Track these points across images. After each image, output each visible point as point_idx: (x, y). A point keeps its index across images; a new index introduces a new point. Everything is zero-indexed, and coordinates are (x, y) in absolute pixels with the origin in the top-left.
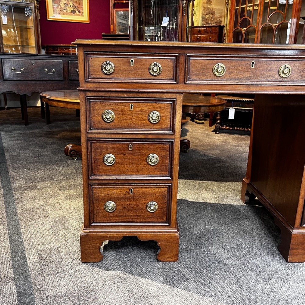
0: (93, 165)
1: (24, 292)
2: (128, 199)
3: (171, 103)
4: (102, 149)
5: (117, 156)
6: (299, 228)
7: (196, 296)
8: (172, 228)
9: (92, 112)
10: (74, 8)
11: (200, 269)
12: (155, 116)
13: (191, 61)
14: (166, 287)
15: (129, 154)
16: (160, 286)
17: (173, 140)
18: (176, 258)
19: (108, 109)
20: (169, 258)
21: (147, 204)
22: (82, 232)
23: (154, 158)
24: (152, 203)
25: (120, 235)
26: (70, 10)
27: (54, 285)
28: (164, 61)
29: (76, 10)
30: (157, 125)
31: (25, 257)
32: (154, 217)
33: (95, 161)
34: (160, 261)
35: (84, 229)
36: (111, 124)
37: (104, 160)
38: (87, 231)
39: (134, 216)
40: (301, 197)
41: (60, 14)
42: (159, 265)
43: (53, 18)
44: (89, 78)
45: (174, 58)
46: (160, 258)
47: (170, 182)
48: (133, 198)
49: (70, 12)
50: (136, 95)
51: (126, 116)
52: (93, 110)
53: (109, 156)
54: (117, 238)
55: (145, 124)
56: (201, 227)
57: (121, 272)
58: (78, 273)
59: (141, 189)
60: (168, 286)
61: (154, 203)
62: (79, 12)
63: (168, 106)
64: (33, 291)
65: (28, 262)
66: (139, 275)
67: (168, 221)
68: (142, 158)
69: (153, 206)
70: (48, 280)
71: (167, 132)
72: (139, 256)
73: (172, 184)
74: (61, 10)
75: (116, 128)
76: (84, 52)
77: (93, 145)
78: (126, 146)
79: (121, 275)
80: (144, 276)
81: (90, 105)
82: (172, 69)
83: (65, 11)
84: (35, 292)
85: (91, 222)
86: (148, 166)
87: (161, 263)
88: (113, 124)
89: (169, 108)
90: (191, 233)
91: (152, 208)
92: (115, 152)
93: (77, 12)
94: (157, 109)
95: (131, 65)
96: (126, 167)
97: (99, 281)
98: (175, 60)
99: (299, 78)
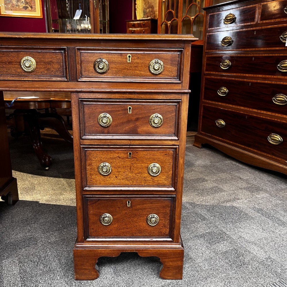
6: (83, 242)
10: (26, 4)
26: (22, 5)
29: (29, 5)
40: (78, 208)
41: (12, 10)
43: (5, 13)
49: (22, 7)
62: (31, 7)
74: (13, 6)
83: (17, 7)
93: (30, 8)
99: (46, 72)
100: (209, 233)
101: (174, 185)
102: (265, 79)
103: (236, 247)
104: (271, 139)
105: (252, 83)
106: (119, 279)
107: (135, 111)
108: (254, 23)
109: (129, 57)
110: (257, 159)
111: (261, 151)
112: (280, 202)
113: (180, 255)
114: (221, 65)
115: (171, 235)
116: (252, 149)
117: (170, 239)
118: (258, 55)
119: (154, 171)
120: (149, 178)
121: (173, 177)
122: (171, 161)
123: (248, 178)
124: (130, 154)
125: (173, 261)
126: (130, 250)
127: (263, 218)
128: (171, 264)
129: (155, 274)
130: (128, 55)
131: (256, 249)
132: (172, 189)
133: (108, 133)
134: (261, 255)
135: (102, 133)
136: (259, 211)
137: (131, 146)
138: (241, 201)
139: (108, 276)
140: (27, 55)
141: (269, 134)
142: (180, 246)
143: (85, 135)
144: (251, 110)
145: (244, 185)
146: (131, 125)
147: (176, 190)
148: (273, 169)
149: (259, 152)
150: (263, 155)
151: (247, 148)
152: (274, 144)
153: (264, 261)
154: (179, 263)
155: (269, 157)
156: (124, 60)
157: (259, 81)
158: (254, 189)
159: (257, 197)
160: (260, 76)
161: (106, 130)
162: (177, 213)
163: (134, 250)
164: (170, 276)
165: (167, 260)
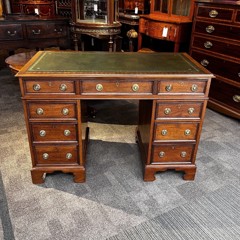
0: (34, 136)
1: (2, 200)
2: (55, 152)
3: (74, 105)
4: (37, 128)
5: (47, 131)
6: (150, 165)
7: (89, 201)
8: (81, 166)
9: (30, 109)
11: (96, 186)
12: (66, 111)
13: (83, 83)
14: (75, 196)
15: (53, 130)
16: (73, 196)
17: (77, 123)
18: (84, 181)
19: (39, 108)
20: (80, 181)
21: (66, 155)
22: (31, 169)
23: (67, 132)
24: (68, 154)
25: (52, 170)
27: (17, 197)
28: (68, 83)
30: (67, 115)
31: (2, 180)
32: (70, 161)
33: (34, 134)
34: (75, 182)
35: (32, 168)
36: (41, 115)
37: (39, 133)
38: (34, 168)
39: (59, 160)
40: (149, 150)
42: (75, 184)
44: (27, 93)
45: (73, 82)
46: (76, 181)
47: (78, 144)
48: (58, 151)
50: (54, 101)
51: (49, 111)
52: (31, 108)
53: (42, 131)
54: (51, 171)
55: (60, 115)
56: (104, 160)
57: (53, 189)
58: (30, 190)
59: (62, 147)
60: (77, 196)
61: (70, 154)
63: (72, 106)
64: (7, 200)
65: (4, 184)
66: (63, 190)
67: (79, 162)
68: (60, 132)
69: (69, 155)
70: (15, 194)
71: (73, 119)
72: (65, 179)
73: (79, 144)
75: (45, 117)
76: (22, 79)
77: (33, 126)
78: (52, 126)
79: (53, 190)
80: (65, 191)
81: (29, 106)
82: (73, 87)
84: (8, 200)
85: (36, 164)
86: (64, 136)
87: (76, 184)
88: (43, 115)
89: (73, 107)
90: (97, 164)
91: (69, 157)
92: (45, 129)
94: (67, 108)
95: (50, 86)
96: (52, 137)
97: (41, 194)
98: (74, 83)
99: (143, 91)
100: (202, 157)
101: (196, 139)
102: (235, 60)
103: (217, 164)
104: (235, 98)
105: (226, 61)
106: (164, 181)
107: (182, 107)
108: (231, 21)
109: (183, 84)
110: (225, 109)
111: (228, 105)
112: (238, 138)
113: (194, 170)
114: (205, 44)
115: (191, 161)
116: (222, 103)
117: (191, 163)
118: (231, 44)
119: (188, 133)
120: (185, 136)
121: (196, 135)
122: (196, 128)
123: (219, 122)
124: (177, 126)
125: (191, 172)
126: (172, 168)
127: (230, 148)
128: (190, 173)
129: (181, 178)
130: (182, 83)
131: (227, 165)
132: (195, 141)
133: (168, 117)
134: (229, 168)
135: (166, 117)
136: (227, 144)
137: (178, 123)
138: (217, 137)
139: (159, 179)
140: (135, 83)
141: (234, 95)
142: (195, 166)
143: (157, 118)
144: (223, 78)
145: (218, 127)
146: (179, 113)
147: (196, 141)
148: (235, 116)
149: (227, 105)
150: (229, 107)
151: (219, 102)
152: (237, 101)
153: (231, 171)
154: (194, 173)
155: (232, 109)
156: (180, 85)
157: (230, 61)
158: (223, 130)
159: (225, 135)
160: (232, 57)
161: (167, 116)
162: (195, 151)
163: (173, 168)
164: (189, 179)
165: (188, 172)
